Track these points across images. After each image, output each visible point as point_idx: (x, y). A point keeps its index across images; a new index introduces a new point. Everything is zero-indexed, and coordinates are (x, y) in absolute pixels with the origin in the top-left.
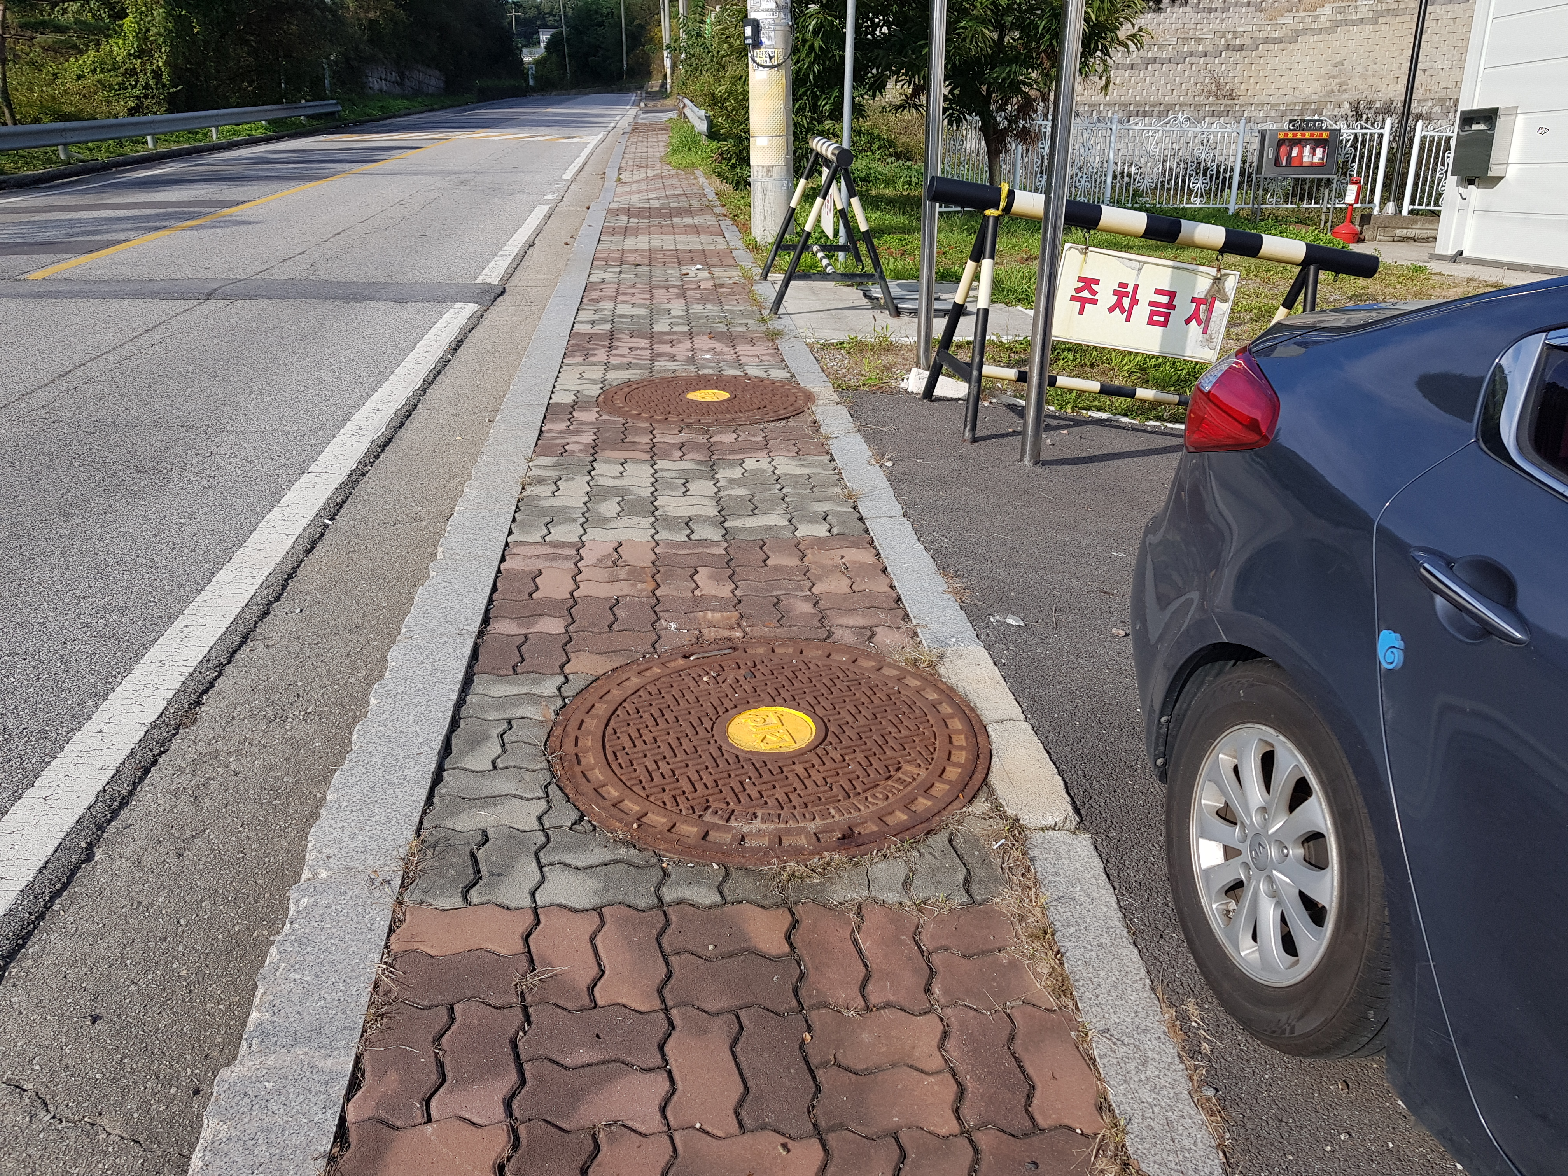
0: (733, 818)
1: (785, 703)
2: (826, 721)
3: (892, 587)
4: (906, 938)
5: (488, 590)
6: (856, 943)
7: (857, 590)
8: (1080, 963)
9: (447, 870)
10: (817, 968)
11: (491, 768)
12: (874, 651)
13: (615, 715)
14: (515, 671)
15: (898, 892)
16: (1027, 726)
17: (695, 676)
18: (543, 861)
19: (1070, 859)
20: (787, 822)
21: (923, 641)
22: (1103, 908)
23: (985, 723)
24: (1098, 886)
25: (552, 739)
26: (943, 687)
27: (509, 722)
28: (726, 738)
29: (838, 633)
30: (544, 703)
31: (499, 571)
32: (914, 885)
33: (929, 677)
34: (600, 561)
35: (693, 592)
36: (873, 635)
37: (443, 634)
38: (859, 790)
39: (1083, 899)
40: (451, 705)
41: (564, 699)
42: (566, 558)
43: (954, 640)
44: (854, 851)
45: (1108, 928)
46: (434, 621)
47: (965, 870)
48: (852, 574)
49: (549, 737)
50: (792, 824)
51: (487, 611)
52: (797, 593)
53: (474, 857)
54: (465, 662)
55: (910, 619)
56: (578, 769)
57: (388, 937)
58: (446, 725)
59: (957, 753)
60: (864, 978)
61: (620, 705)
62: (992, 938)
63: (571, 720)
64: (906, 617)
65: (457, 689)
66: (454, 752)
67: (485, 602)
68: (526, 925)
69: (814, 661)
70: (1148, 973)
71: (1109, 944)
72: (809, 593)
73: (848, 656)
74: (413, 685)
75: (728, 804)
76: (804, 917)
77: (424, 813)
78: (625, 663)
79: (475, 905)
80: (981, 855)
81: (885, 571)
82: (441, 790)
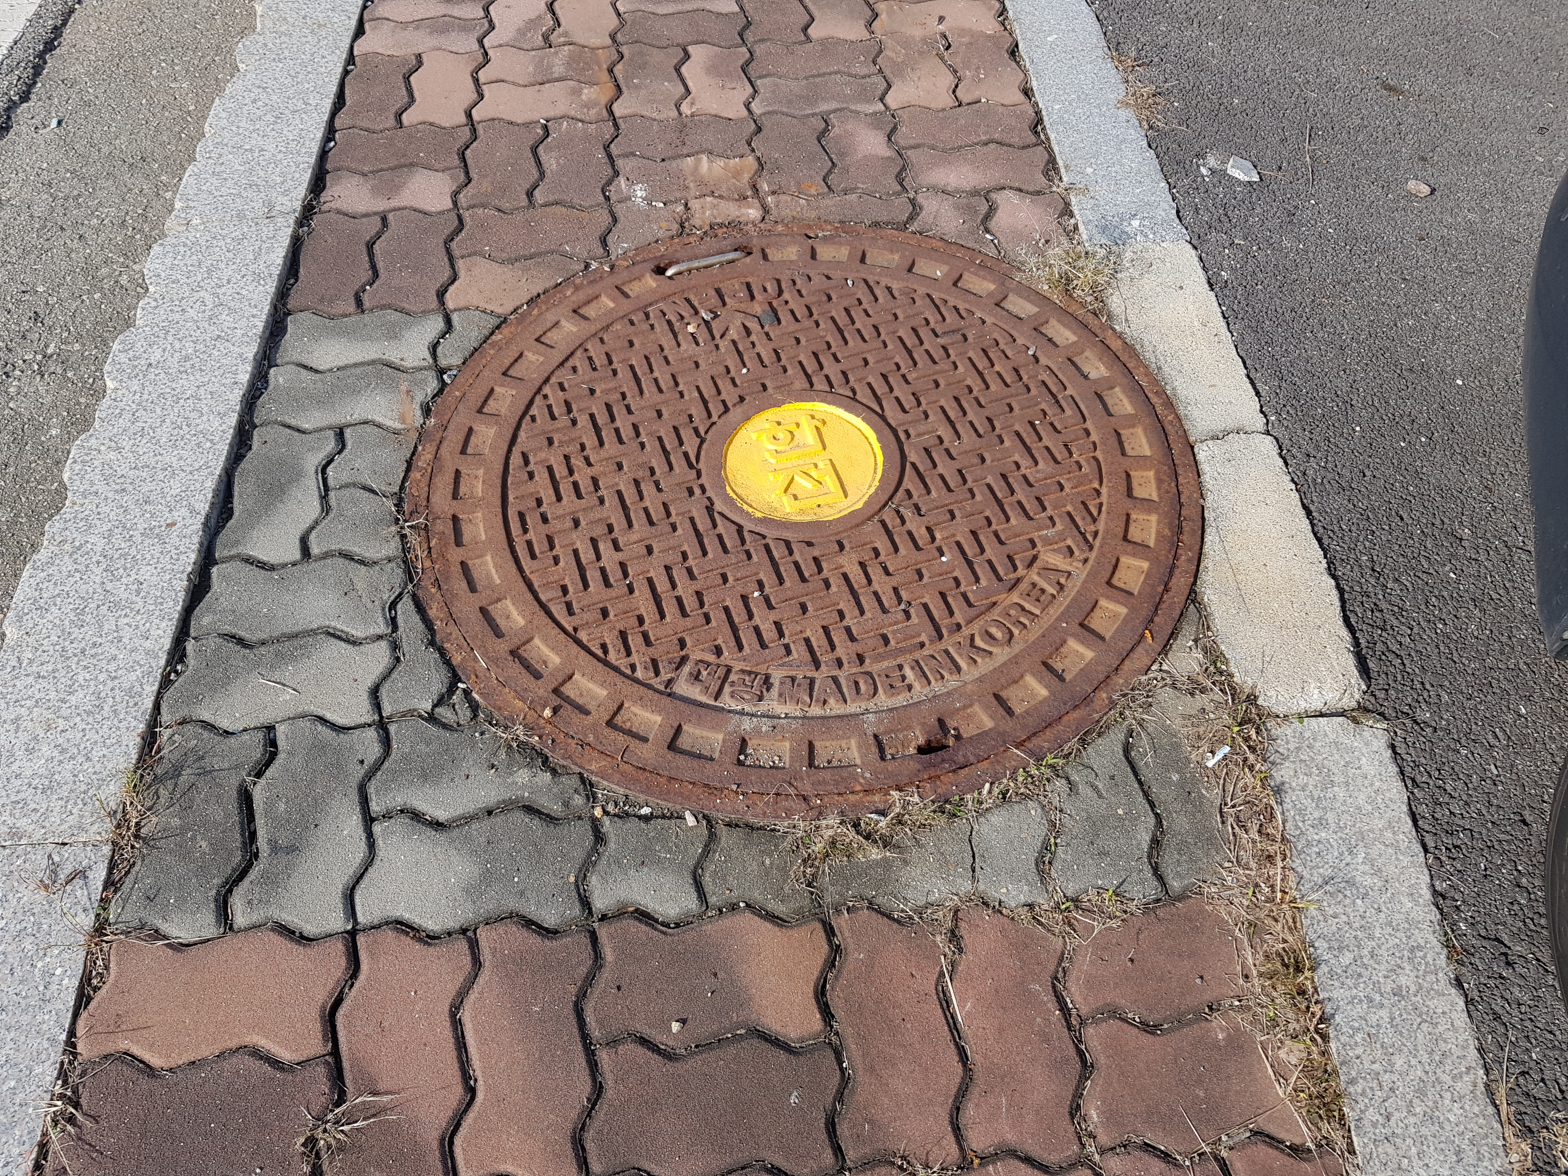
0: (727, 689)
1: (830, 394)
2: (903, 436)
3: (1027, 92)
4: (1041, 990)
5: (327, 105)
6: (945, 1003)
7: (965, 99)
8: (1358, 1038)
9: (193, 839)
10: (872, 1070)
11: (297, 555)
12: (992, 252)
13: (528, 418)
14: (359, 302)
15: (1029, 884)
16: (1268, 445)
17: (674, 320)
18: (375, 807)
19: (1347, 784)
20: (825, 702)
21: (1081, 227)
22: (1405, 900)
23: (1192, 439)
24: (1397, 848)
25: (415, 475)
26: (1115, 345)
27: (340, 434)
28: (721, 482)
29: (930, 205)
30: (404, 387)
31: (351, 59)
32: (1057, 864)
33: (1090, 319)
34: (521, 33)
35: (678, 106)
36: (992, 210)
37: (241, 216)
38: (959, 617)
39: (1368, 881)
40: (235, 397)
41: (441, 372)
42: (464, 25)
43: (1136, 223)
44: (948, 784)
45: (1412, 950)
46: (230, 183)
47: (1152, 820)
48: (957, 61)
49: (408, 470)
50: (835, 707)
51: (323, 155)
52: (860, 107)
53: (246, 798)
54: (271, 287)
55: (1056, 170)
56: (455, 555)
57: (76, 1015)
58: (223, 448)
59: (1141, 517)
60: (960, 1088)
61: (540, 389)
62: (1198, 981)
63: (451, 427)
64: (1051, 166)
65: (251, 356)
66: (236, 514)
67: (319, 135)
68: (331, 984)
69: (884, 281)
70: (1481, 1050)
71: (1413, 989)
72: (881, 107)
73: (946, 268)
74: (177, 345)
75: (718, 652)
76: (851, 947)
77: (165, 683)
78: (552, 283)
79: (240, 930)
80: (1183, 780)
81: (1014, 52)
82: (203, 619)
